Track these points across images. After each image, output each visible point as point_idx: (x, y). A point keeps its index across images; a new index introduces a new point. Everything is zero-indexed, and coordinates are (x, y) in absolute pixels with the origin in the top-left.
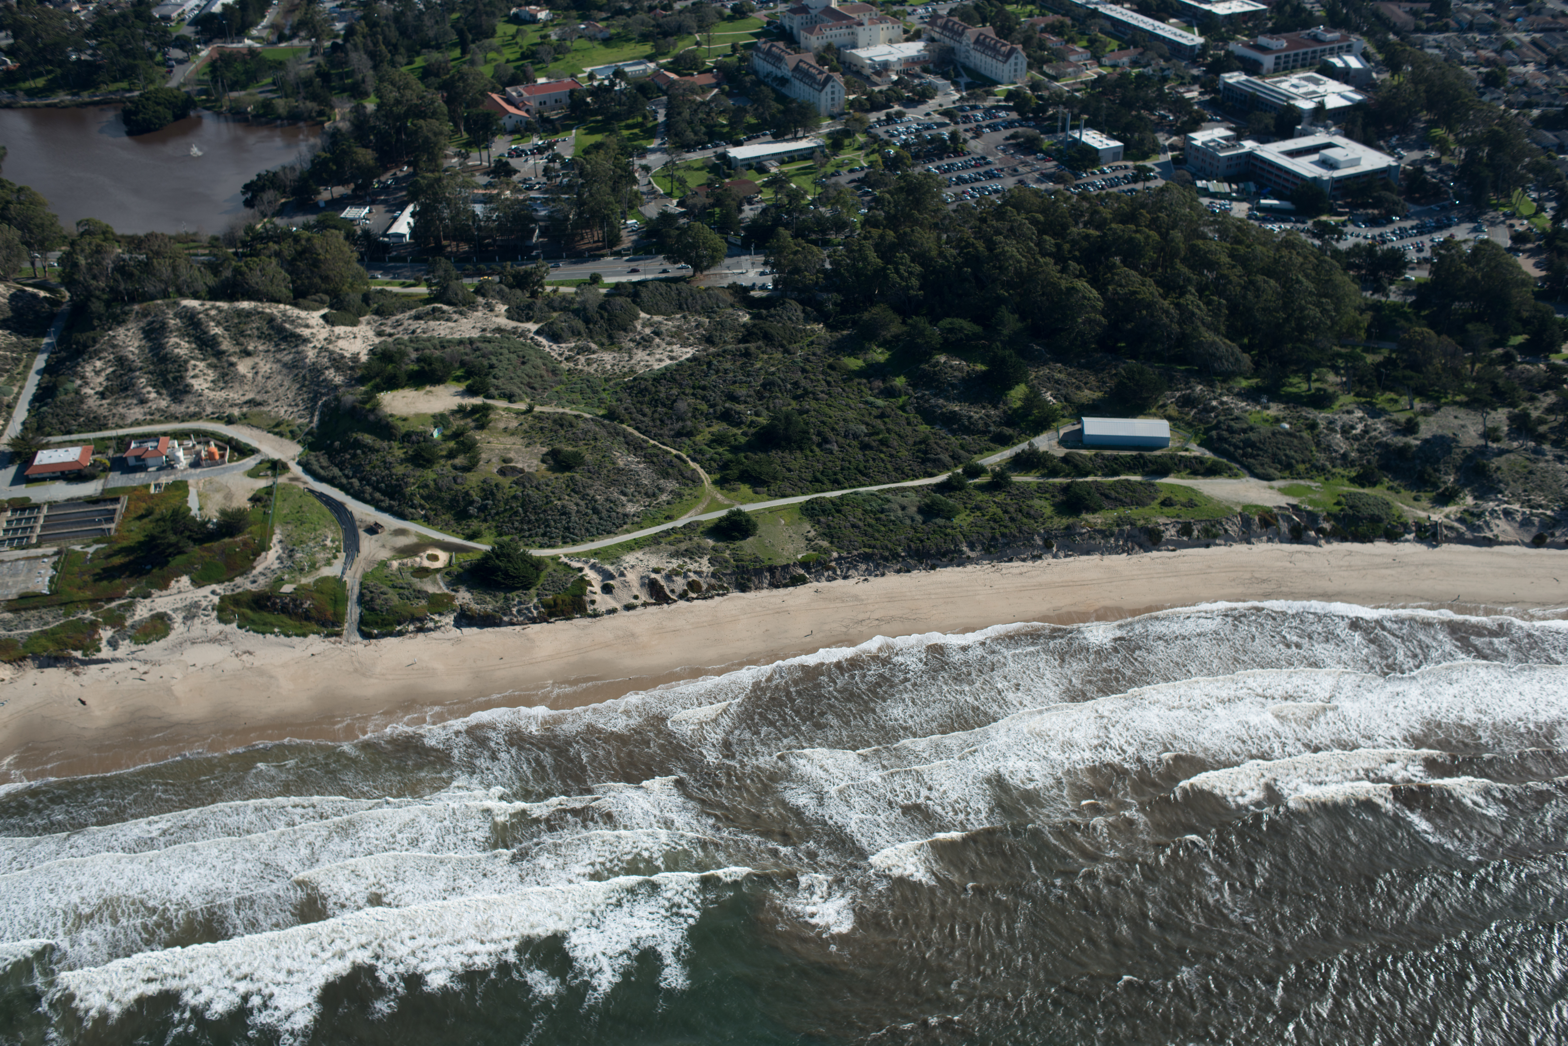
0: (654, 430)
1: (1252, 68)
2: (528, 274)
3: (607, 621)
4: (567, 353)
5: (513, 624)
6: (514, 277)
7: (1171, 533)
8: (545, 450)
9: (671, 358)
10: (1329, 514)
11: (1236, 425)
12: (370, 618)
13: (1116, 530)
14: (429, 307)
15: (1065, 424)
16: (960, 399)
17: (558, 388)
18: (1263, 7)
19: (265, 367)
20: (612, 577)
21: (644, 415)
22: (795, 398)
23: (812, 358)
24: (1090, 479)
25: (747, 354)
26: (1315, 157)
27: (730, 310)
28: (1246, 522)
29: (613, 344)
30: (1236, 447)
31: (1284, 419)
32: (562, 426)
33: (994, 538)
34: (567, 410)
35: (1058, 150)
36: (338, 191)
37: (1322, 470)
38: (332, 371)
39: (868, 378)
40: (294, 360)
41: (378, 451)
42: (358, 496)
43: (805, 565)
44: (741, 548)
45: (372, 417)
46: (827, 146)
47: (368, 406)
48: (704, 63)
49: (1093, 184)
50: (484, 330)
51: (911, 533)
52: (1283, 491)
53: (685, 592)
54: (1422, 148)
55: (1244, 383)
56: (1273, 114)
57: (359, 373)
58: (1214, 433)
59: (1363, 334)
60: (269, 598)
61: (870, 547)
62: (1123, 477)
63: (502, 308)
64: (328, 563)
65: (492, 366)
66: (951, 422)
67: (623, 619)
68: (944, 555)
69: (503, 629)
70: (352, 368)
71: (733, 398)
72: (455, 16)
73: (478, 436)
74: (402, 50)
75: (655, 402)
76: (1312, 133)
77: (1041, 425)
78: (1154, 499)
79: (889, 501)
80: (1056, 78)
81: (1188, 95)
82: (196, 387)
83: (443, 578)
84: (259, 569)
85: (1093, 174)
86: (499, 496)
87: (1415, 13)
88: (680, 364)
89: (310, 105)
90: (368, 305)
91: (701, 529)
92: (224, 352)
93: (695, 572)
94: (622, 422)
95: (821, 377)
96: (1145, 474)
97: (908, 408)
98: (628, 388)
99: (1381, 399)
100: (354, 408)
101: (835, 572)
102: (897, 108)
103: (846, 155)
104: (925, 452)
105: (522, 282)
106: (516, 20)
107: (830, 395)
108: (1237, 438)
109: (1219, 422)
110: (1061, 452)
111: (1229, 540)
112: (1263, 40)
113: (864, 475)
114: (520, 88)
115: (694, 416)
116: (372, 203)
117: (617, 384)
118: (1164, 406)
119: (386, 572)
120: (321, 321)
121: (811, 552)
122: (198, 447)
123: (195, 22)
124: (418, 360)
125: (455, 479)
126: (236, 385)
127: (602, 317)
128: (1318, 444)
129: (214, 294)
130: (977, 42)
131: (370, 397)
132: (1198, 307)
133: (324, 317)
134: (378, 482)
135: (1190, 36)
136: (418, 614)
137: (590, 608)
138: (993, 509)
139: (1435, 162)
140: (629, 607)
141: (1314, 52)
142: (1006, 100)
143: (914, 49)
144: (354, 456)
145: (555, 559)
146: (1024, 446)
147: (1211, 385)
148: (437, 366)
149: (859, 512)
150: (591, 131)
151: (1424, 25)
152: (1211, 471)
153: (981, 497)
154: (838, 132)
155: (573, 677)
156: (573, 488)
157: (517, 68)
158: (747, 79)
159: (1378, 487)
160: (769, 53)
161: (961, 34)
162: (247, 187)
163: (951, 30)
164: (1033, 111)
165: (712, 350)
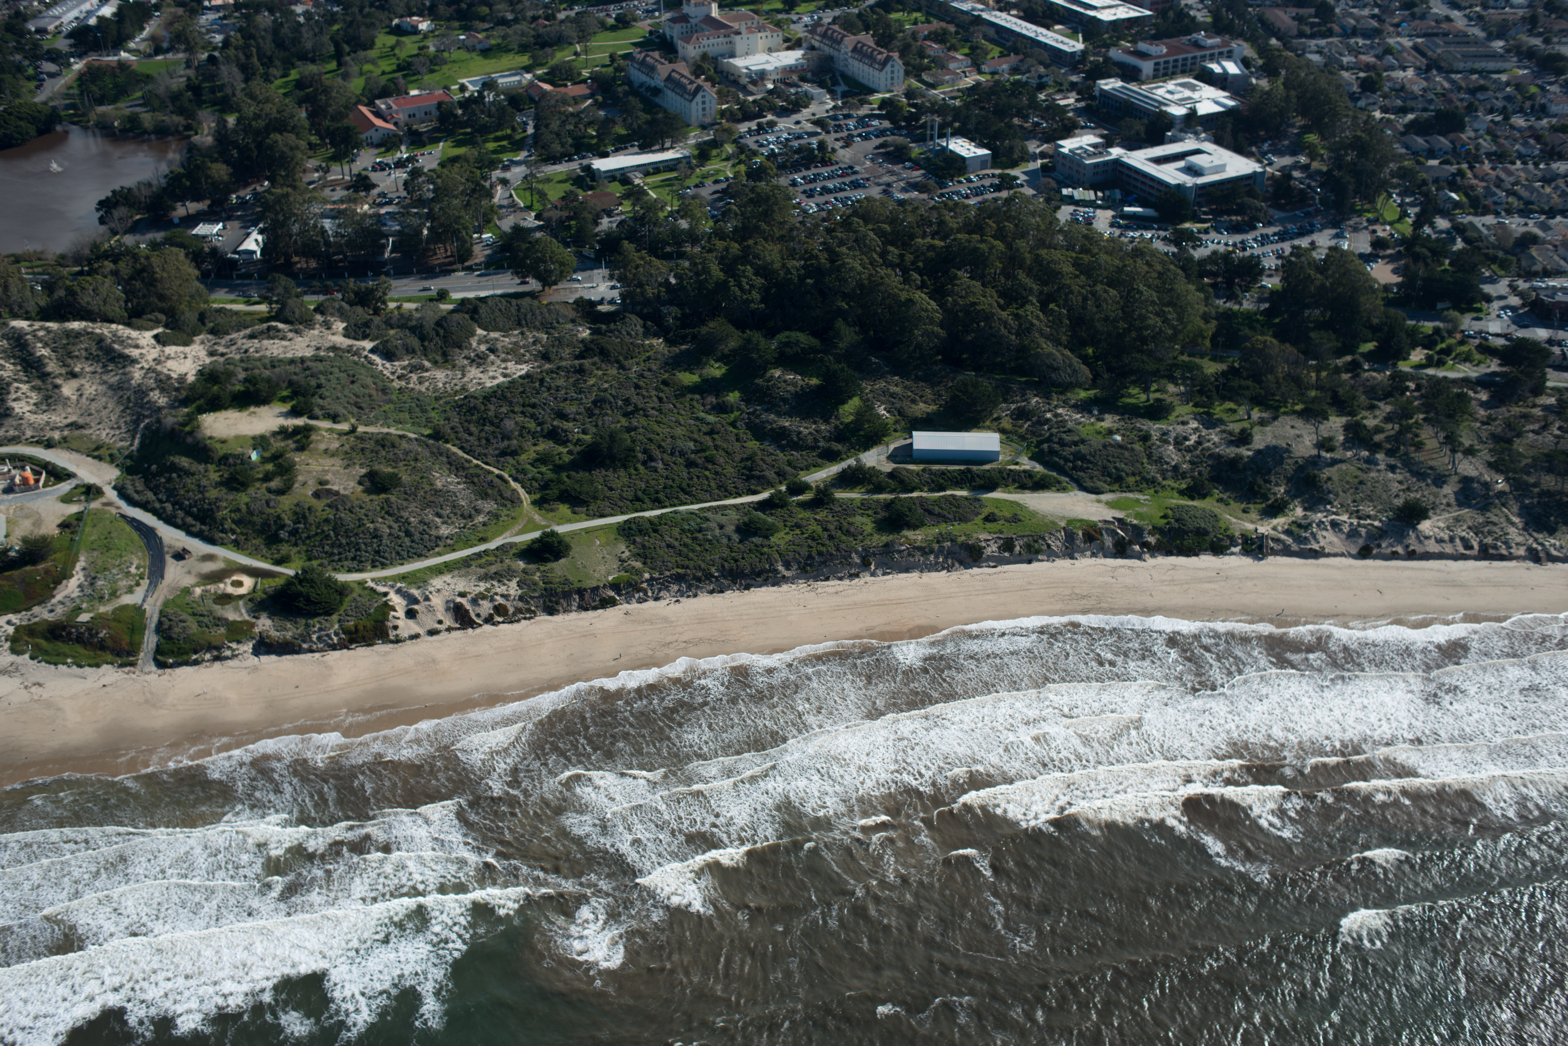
0: (479, 450)
1: (1130, 74)
2: (371, 291)
3: (409, 647)
4: (400, 371)
5: (311, 651)
6: (356, 294)
7: (992, 549)
8: (363, 471)
9: (505, 375)
10: (1154, 528)
11: (1067, 438)
12: (166, 647)
13: (936, 546)
14: (265, 325)
15: (897, 439)
16: (789, 414)
17: (386, 407)
18: (1148, 13)
19: (91, 389)
20: (416, 601)
21: (471, 434)
22: (626, 415)
23: (646, 373)
24: (915, 494)
25: (581, 371)
26: (1181, 164)
27: (570, 326)
28: (1070, 537)
29: (446, 361)
30: (1066, 460)
31: (1118, 431)
32: (383, 446)
33: (810, 557)
34: (392, 430)
35: (927, 159)
36: (193, 207)
37: (1152, 482)
38: (157, 392)
39: (701, 394)
40: (120, 382)
41: (193, 474)
42: (170, 521)
43: (615, 586)
44: (552, 570)
45: (189, 440)
46: (694, 157)
47: (187, 429)
48: (580, 74)
49: (958, 193)
50: (318, 349)
51: (726, 553)
52: (1111, 505)
53: (491, 616)
54: (1294, 154)
55: (1083, 394)
56: (1146, 121)
57: (184, 394)
58: (1045, 446)
59: (1208, 343)
60: (64, 628)
61: (683, 567)
62: (949, 493)
63: (340, 326)
64: (130, 590)
65: (319, 386)
66: (780, 438)
67: (426, 644)
68: (759, 574)
69: (302, 657)
70: (177, 390)
71: (562, 415)
72: (336, 27)
73: (298, 458)
74: (277, 63)
75: (483, 421)
76: (1181, 140)
77: (871, 440)
78: (978, 514)
79: (707, 519)
80: (933, 86)
81: (1062, 103)
82: (17, 410)
83: (245, 604)
84: (59, 597)
85: (960, 182)
86: (311, 519)
87: (1299, 19)
88: (513, 382)
89: (177, 119)
90: (204, 324)
91: (514, 551)
92: (49, 374)
93: (502, 596)
94: (447, 442)
95: (654, 393)
96: (973, 489)
97: (739, 424)
98: (458, 406)
99: (1219, 410)
100: (173, 430)
101: (646, 594)
102: (770, 117)
103: (711, 166)
104: (751, 469)
105: (364, 299)
106: (399, 31)
107: (660, 411)
108: (1067, 451)
109: (1051, 435)
110: (888, 467)
111: (1052, 555)
112: (1143, 46)
113: (686, 493)
114: (390, 101)
115: (521, 435)
116: (229, 218)
117: (447, 403)
118: (998, 419)
119: (188, 599)
120: (153, 341)
121: (623, 573)
122: (13, 472)
123: (71, 35)
124: (246, 380)
125: (268, 503)
126: (59, 408)
127: (438, 335)
128: (1149, 456)
129: (45, 315)
130: (855, 50)
131: (191, 418)
132: (1038, 317)
133: (156, 337)
134: (190, 506)
135: (1072, 42)
136: (215, 643)
137: (392, 634)
138: (814, 527)
139: (1305, 168)
140: (432, 633)
141: (1194, 58)
142: (880, 108)
143: (792, 57)
144: (169, 480)
145: (362, 583)
146: (852, 462)
147: (1047, 396)
148: (263, 386)
149: (676, 531)
150: (459, 144)
151: (1307, 30)
152: (1039, 485)
153: (802, 514)
154: (705, 142)
155: (368, 705)
156: (388, 511)
157: (391, 80)
158: (620, 89)
159: (1208, 500)
160: (643, 63)
161: (839, 42)
162: (102, 204)
163: (831, 38)
164: (905, 119)
165: (547, 366)
